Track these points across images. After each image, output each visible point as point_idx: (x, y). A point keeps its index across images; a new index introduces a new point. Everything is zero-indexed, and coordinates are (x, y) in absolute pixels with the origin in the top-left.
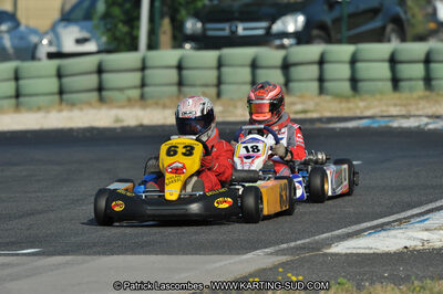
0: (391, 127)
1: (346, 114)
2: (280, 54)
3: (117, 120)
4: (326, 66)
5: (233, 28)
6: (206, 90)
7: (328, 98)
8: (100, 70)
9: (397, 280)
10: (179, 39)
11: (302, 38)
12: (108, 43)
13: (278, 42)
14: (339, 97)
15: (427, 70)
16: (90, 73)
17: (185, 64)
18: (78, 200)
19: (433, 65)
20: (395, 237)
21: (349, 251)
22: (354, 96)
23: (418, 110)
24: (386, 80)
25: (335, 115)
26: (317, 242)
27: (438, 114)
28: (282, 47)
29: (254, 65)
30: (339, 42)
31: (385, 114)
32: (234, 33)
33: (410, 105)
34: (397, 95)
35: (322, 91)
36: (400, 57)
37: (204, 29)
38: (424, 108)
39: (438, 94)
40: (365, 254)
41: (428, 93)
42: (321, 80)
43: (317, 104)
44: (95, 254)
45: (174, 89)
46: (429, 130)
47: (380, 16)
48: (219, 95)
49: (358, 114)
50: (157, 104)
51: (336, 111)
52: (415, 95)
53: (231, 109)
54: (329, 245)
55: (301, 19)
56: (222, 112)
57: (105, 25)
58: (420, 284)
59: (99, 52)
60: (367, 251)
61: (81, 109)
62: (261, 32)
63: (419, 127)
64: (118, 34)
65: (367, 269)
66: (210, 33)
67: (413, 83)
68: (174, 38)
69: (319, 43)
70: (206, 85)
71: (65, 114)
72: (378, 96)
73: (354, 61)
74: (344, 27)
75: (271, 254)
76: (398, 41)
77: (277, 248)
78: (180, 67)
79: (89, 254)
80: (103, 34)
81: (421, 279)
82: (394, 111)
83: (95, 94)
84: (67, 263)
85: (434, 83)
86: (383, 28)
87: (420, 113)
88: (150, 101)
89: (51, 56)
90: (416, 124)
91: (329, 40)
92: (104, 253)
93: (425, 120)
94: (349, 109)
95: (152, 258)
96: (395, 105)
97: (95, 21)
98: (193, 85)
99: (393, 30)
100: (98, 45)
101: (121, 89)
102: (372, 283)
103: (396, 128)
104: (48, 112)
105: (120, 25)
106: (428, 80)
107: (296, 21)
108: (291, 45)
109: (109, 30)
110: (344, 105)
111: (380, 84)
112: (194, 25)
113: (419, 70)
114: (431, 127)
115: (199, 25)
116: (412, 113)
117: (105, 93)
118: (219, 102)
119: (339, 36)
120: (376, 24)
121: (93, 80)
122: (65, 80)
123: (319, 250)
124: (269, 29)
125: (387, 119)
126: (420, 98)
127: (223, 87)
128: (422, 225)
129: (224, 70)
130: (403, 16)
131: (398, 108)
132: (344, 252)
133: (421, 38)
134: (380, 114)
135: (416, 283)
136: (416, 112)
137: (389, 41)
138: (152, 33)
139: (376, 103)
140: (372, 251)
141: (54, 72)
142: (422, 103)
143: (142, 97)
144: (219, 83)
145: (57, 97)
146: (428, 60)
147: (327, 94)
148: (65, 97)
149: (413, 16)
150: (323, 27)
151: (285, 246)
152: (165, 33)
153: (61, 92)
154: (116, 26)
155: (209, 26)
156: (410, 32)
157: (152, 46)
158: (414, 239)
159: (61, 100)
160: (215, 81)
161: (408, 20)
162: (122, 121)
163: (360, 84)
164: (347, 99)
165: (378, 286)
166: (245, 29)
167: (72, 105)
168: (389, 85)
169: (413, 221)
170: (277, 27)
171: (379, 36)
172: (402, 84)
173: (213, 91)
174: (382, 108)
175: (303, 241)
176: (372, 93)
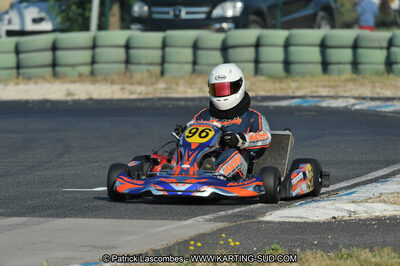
0: (321, 107)
1: (279, 94)
2: (220, 37)
3: (69, 94)
4: (262, 49)
5: (177, 12)
6: (151, 68)
7: (262, 78)
8: (54, 48)
9: (326, 248)
10: (127, 21)
11: (240, 22)
12: (62, 23)
13: (217, 26)
14: (273, 77)
15: (355, 55)
16: (46, 50)
17: (132, 45)
18: (33, 167)
19: (360, 51)
20: (324, 208)
21: (282, 220)
22: (286, 78)
23: (345, 91)
24: (316, 63)
25: (269, 94)
26: (252, 210)
27: (364, 96)
28: (221, 30)
29: (196, 47)
30: (274, 27)
31: (315, 94)
32: (177, 16)
33: (338, 86)
34: (326, 77)
35: (257, 71)
36: (330, 42)
37: (150, 12)
38: (351, 90)
39: (364, 78)
40: (297, 223)
41: (355, 76)
42: (257, 61)
43: (253, 84)
44: (49, 216)
45: (122, 66)
46: (356, 110)
47: (312, 5)
48: (162, 73)
49: (290, 93)
50: (106, 80)
51: (269, 91)
52: (343, 78)
53: (173, 86)
54: (264, 214)
55: (239, 5)
56: (165, 89)
57: (60, 6)
58: (347, 252)
59: (54, 31)
60: (298, 220)
61: (36, 83)
62: (203, 16)
63: (346, 107)
64: (71, 15)
65: (298, 236)
66: (155, 16)
67: (341, 66)
68: (123, 19)
69: (255, 28)
70: (151, 64)
71: (22, 87)
72: (309, 78)
73: (287, 45)
74: (279, 14)
75: (210, 220)
76: (328, 27)
77: (215, 215)
78: (127, 47)
79: (43, 216)
80: (58, 15)
81: (348, 247)
82: (323, 92)
83: (50, 69)
84: (23, 224)
85: (361, 67)
86: (315, 15)
87: (347, 94)
88: (99, 77)
89: (10, 33)
90: (344, 105)
91: (265, 25)
92: (57, 216)
93: (352, 101)
94: (282, 89)
95: (101, 221)
96: (325, 87)
97: (51, 3)
98: (139, 64)
99: (323, 18)
100: (54, 25)
101: (73, 66)
102: (303, 249)
103: (325, 108)
104: (6, 85)
105: (74, 7)
106: (355, 64)
107: (235, 7)
108: (230, 29)
109: (63, 11)
110: (277, 85)
111: (310, 66)
112: (141, 8)
113: (347, 54)
114: (357, 107)
115: (146, 8)
116: (340, 94)
117: (58, 69)
118: (163, 79)
119: (274, 22)
120: (308, 11)
121: (47, 57)
122: (22, 56)
123: (254, 218)
124: (209, 13)
125: (316, 99)
126: (347, 80)
127: (166, 66)
128: (349, 197)
129: (167, 50)
130: (333, 4)
131: (327, 89)
132: (277, 220)
133: (348, 26)
134: (310, 94)
135: (343, 250)
136: (344, 93)
137: (319, 27)
138: (103, 14)
139: (307, 84)
140: (302, 221)
141: (12, 48)
142: (350, 85)
143: (92, 73)
144: (163, 62)
145: (14, 71)
146: (355, 46)
147: (262, 75)
148: (21, 71)
149: (342, 5)
150: (259, 13)
151: (223, 213)
152: (114, 15)
153: (18, 67)
154: (69, 7)
155: (155, 9)
156: (339, 20)
157: (102, 27)
158: (342, 210)
159: (18, 74)
160: (159, 60)
161: (337, 9)
162: (73, 94)
163: (293, 67)
164: (280, 79)
165: (309, 253)
166: (187, 13)
167: (29, 78)
168: (319, 67)
169: (340, 193)
170: (217, 12)
171: (310, 23)
172: (331, 67)
173: (158, 69)
174: (312, 89)
175: (239, 210)
176: (303, 75)
